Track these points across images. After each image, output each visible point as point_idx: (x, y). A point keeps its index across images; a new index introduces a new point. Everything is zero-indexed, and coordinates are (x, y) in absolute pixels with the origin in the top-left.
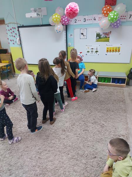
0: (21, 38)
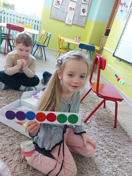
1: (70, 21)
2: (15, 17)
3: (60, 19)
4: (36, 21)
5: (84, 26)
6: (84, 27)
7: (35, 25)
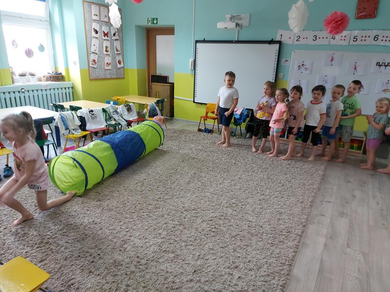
0: (197, 60)
2: (40, 91)
3: (100, 78)
4: (65, 88)
5: (123, 76)
6: (123, 78)
7: (66, 93)
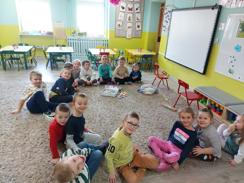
1: (130, 36)
2: (89, 41)
3: (123, 36)
5: (140, 36)
7: (103, 44)
